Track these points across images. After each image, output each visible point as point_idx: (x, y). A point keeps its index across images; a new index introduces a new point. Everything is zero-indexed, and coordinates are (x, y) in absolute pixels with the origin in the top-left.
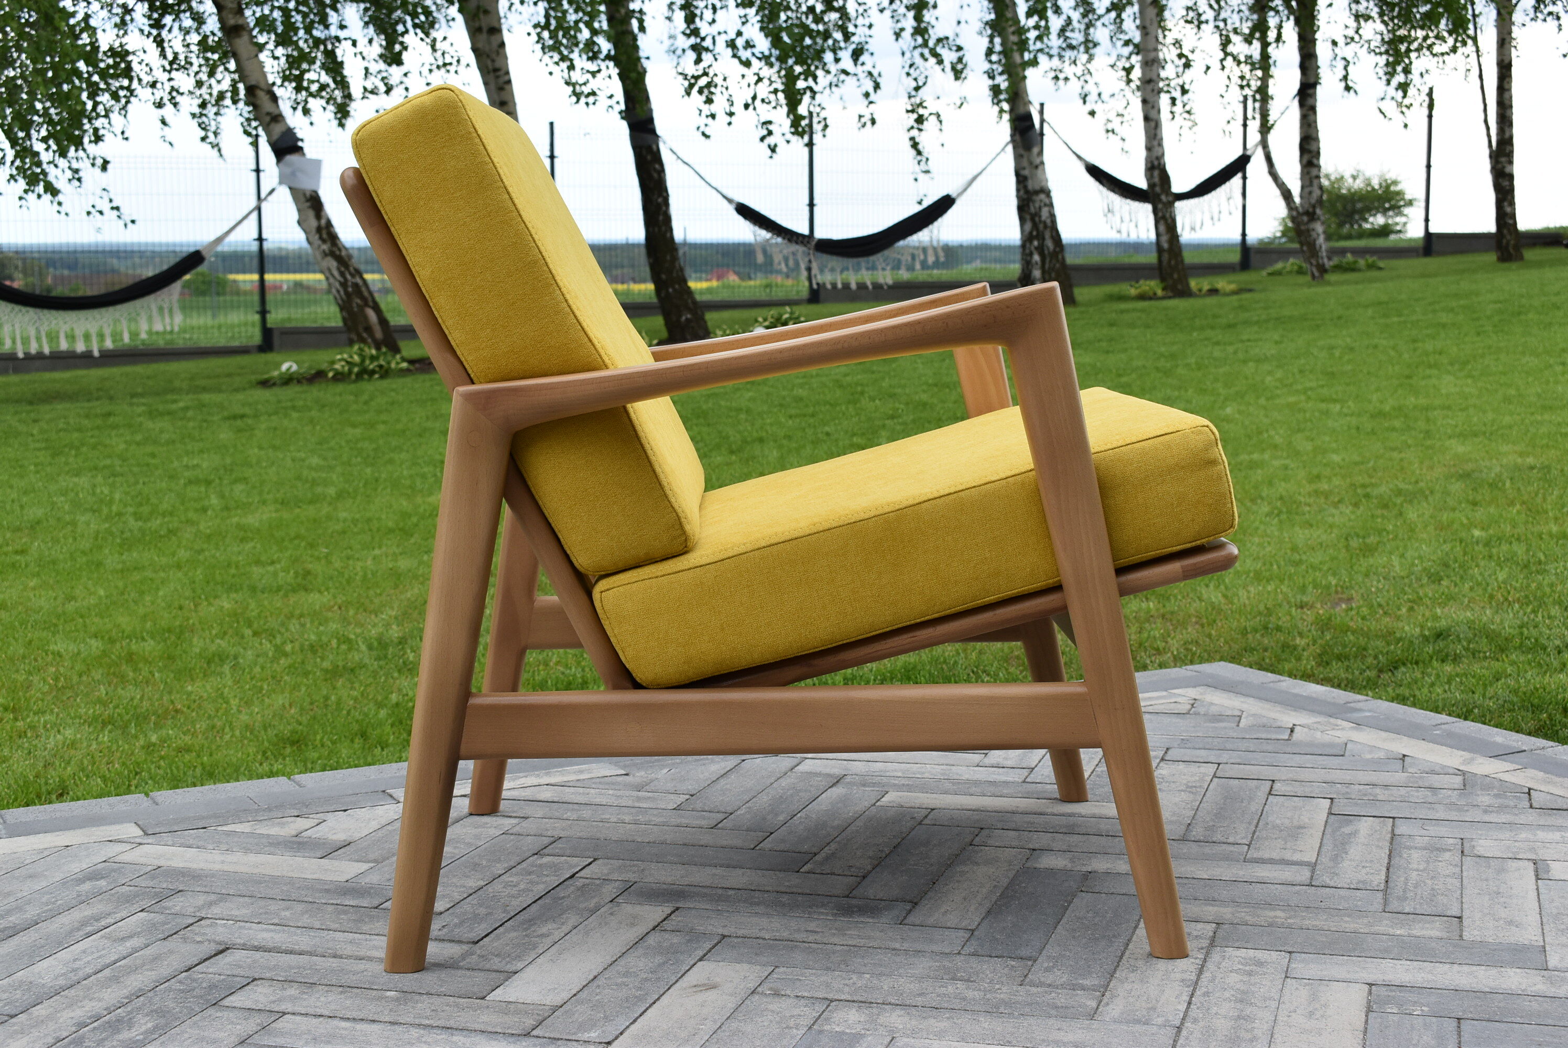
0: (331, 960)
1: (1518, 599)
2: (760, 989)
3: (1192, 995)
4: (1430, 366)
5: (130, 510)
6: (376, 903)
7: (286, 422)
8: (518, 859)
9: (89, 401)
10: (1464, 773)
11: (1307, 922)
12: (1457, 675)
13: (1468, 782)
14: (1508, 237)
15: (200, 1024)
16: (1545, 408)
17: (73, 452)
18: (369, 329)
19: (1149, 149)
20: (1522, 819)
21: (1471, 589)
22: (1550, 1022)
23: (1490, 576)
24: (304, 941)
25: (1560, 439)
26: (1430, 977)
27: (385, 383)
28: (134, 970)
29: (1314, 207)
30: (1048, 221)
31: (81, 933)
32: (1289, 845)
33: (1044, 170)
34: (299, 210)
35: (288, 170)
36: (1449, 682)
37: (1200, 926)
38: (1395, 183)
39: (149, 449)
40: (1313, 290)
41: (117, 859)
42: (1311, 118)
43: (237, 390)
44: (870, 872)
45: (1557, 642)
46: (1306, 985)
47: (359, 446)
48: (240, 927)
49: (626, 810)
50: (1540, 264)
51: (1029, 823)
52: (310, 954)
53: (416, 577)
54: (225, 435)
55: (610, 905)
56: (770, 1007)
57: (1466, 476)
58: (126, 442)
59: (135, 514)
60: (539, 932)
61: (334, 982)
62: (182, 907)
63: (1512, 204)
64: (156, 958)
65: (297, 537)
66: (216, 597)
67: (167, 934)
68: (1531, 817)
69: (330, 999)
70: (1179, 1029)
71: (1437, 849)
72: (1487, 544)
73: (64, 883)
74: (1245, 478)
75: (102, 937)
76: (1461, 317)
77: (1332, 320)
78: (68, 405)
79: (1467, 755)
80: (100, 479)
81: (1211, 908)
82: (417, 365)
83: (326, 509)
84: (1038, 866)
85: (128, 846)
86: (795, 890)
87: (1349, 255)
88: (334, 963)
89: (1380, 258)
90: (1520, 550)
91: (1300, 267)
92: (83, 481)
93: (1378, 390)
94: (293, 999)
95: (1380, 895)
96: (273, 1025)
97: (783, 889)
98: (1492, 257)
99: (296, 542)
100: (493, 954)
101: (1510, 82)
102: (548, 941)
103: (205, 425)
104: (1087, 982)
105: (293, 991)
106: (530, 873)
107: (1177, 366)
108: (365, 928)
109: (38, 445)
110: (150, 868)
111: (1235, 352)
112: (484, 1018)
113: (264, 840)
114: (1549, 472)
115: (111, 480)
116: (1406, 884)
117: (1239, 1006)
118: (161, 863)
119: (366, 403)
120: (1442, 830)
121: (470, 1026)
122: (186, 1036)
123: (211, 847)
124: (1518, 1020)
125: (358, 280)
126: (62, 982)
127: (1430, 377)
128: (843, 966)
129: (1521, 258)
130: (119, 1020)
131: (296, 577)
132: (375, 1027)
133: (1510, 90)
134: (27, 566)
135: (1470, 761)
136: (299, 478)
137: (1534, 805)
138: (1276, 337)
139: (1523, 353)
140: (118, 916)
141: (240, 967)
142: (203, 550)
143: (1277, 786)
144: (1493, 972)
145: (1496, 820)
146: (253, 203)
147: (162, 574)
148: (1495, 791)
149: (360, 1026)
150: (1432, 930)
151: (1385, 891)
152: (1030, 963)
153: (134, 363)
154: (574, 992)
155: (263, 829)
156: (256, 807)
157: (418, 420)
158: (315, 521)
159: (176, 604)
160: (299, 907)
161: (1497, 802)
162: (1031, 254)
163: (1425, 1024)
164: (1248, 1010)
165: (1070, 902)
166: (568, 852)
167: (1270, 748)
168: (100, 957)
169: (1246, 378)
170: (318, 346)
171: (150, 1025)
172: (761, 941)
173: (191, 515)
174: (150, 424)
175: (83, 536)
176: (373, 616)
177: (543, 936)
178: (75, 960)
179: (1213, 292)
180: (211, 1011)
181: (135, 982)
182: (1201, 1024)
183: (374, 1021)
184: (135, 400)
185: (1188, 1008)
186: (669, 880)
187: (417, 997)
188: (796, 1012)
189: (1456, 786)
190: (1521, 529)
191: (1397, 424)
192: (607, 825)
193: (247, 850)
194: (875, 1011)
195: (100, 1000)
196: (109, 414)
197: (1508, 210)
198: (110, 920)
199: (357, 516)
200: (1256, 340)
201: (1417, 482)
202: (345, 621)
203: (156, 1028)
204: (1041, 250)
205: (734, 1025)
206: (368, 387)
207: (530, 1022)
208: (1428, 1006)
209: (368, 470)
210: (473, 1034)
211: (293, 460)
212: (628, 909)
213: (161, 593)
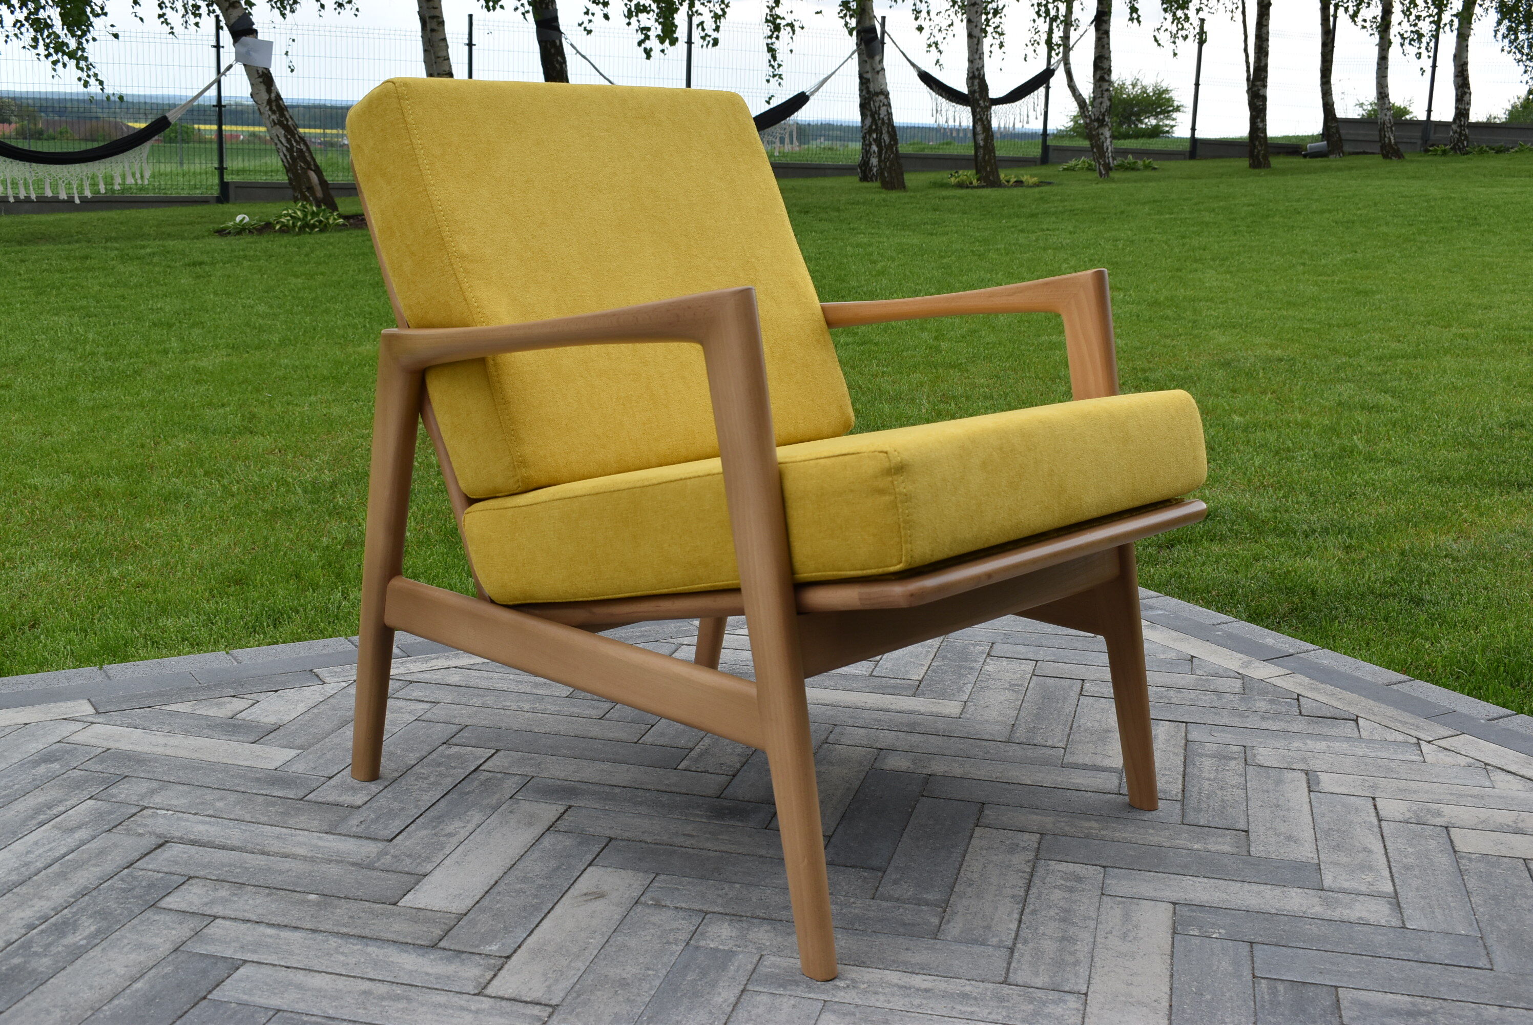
0: (259, 857)
1: (1272, 484)
2: (642, 899)
3: (1022, 913)
4: (1196, 261)
5: (102, 350)
6: (301, 794)
7: (238, 270)
8: (429, 748)
9: (69, 243)
10: (1243, 677)
11: (1117, 834)
12: (1224, 555)
13: (1248, 686)
14: (1259, 148)
15: (139, 928)
16: (1291, 305)
17: (54, 292)
18: (310, 189)
19: (971, 61)
20: (1293, 727)
21: (1233, 472)
22: (1329, 947)
23: (1248, 461)
24: (235, 835)
25: (1302, 334)
26: (1225, 896)
27: (323, 237)
28: (79, 865)
29: (1104, 115)
30: (886, 118)
31: (34, 822)
32: (1099, 749)
33: (884, 75)
34: (252, 85)
35: (243, 50)
36: (1217, 562)
37: (1026, 836)
38: (1166, 91)
39: (120, 291)
40: (1100, 186)
41: (72, 739)
42: (1105, 40)
43: (197, 238)
44: (739, 771)
45: (1305, 527)
46: (1120, 903)
47: (300, 295)
48: (179, 819)
49: (524, 697)
50: (1283, 172)
51: (876, 720)
52: (242, 850)
53: (346, 424)
54: (185, 281)
55: (510, 802)
56: (652, 919)
57: (1227, 364)
58: (100, 284)
59: (106, 354)
60: (447, 831)
61: (260, 883)
62: (127, 795)
63: (1264, 120)
64: (102, 852)
65: (246, 381)
66: (174, 436)
67: (112, 825)
68: (1300, 725)
69: (258, 901)
70: (1012, 950)
71: (1225, 757)
72: (1245, 430)
73: (22, 765)
74: (1047, 358)
75: (53, 827)
76: (1221, 217)
77: (1116, 214)
78: (51, 247)
79: (1245, 658)
80: (76, 319)
81: (1035, 817)
82: (351, 221)
83: (271, 355)
84: (884, 767)
85: (80, 726)
86: (673, 789)
87: (1130, 156)
88: (261, 860)
89: (1155, 159)
90: (1272, 437)
91: (1090, 165)
92: (62, 320)
93: (1154, 280)
94: (224, 901)
95: (1178, 805)
96: (205, 931)
97: (663, 788)
98: (1245, 163)
99: (244, 386)
100: (405, 854)
101: (1268, 19)
102: (454, 841)
103: (169, 270)
104: (930, 897)
105: (223, 893)
106: (439, 765)
107: (989, 251)
108: (291, 822)
109: (24, 284)
110: (100, 750)
111: (1037, 240)
112: (396, 927)
113: (203, 722)
114: (1294, 364)
115: (86, 320)
116: (1200, 794)
117: (1062, 925)
118: (111, 745)
119: (307, 255)
120: (1227, 737)
121: (384, 935)
122: (126, 941)
123: (155, 728)
124: (1301, 945)
125: (303, 147)
126: (14, 877)
127: (1196, 270)
128: (716, 874)
129: (1268, 165)
130: (65, 923)
131: (243, 420)
132: (297, 935)
133: (1267, 25)
134: (10, 401)
135: (1246, 665)
136: (248, 324)
137: (1303, 712)
138: (1071, 228)
139: (1271, 253)
140: (69, 803)
141: (176, 863)
142: (163, 391)
143: (1087, 686)
144: (1278, 891)
145: (1272, 728)
146: (213, 76)
147: (127, 413)
148: (1270, 697)
149: (285, 934)
150: (1223, 845)
151: (1183, 801)
152: (880, 874)
153: (110, 209)
154: (477, 898)
155: (203, 710)
156: (197, 685)
157: (351, 272)
158: (260, 366)
159: (139, 442)
160: (232, 797)
161: (1272, 708)
162: (870, 145)
163: (1223, 949)
164: (1071, 931)
165: (914, 808)
166: (473, 742)
167: (1079, 645)
168: (50, 850)
169: (1046, 264)
170: (267, 199)
171: (93, 928)
172: (643, 845)
173: (154, 356)
174: (121, 268)
175: (59, 374)
176: (308, 461)
177: (450, 835)
178: (27, 853)
179: (1019, 183)
180: (149, 914)
181: (83, 878)
182: (1031, 945)
183: (296, 928)
184: (109, 244)
185: (1019, 927)
186: (562, 775)
187: (336, 902)
188: (675, 925)
189: (1237, 690)
190: (1271, 417)
191: (1169, 312)
192: (508, 712)
193: (187, 733)
194: (745, 925)
195: (48, 899)
196: (86, 257)
197: (1261, 125)
198: (61, 808)
199: (297, 363)
200: (1054, 230)
201: (1186, 369)
202: (284, 464)
203: (98, 931)
204: (878, 141)
205: (620, 939)
206: (309, 239)
207: (438, 932)
208: (1224, 928)
209: (308, 319)
210: (386, 945)
211: (244, 307)
212: (525, 806)
213: (126, 431)
